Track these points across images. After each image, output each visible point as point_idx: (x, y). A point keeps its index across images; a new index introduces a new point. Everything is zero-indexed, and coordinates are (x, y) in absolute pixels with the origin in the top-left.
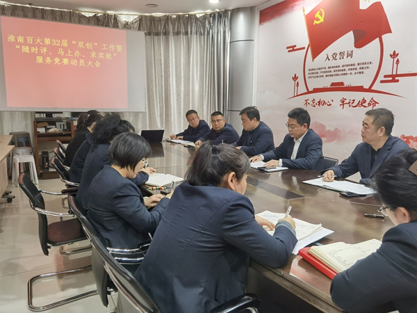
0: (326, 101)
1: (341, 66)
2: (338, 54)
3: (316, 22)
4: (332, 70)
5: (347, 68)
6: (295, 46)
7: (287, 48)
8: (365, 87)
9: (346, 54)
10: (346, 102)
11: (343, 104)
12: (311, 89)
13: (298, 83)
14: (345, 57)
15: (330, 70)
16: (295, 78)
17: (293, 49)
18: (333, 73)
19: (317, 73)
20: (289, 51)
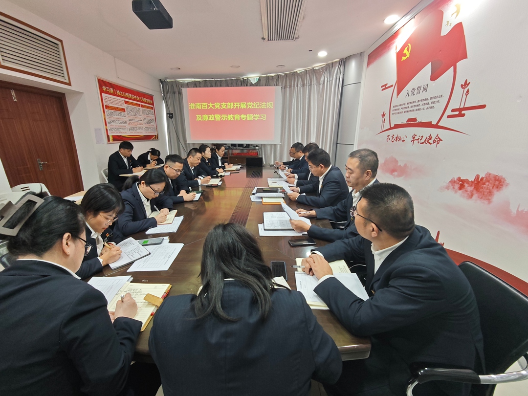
0: (402, 137)
1: (417, 101)
2: (416, 89)
3: (404, 58)
4: (410, 105)
5: (421, 103)
6: (387, 84)
7: (382, 87)
8: (433, 123)
9: (422, 88)
10: (416, 138)
11: (414, 141)
12: (392, 126)
13: (384, 120)
14: (421, 91)
15: (408, 106)
16: (383, 115)
17: (385, 87)
18: (410, 109)
19: (399, 109)
20: (383, 90)
